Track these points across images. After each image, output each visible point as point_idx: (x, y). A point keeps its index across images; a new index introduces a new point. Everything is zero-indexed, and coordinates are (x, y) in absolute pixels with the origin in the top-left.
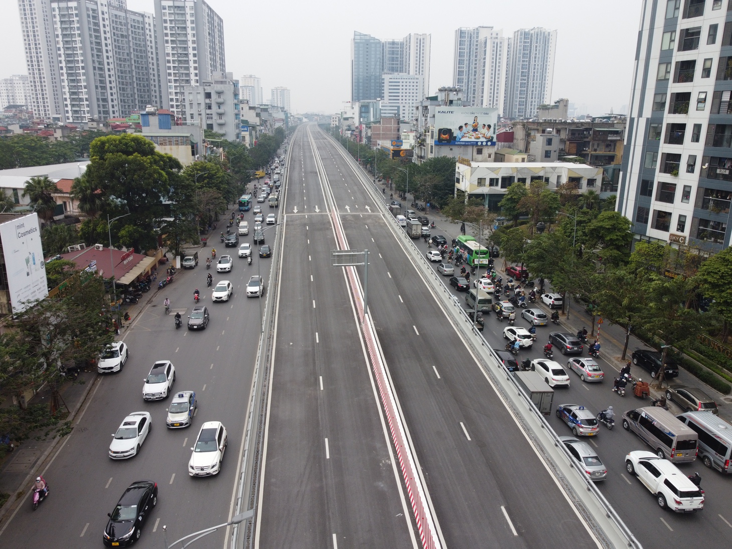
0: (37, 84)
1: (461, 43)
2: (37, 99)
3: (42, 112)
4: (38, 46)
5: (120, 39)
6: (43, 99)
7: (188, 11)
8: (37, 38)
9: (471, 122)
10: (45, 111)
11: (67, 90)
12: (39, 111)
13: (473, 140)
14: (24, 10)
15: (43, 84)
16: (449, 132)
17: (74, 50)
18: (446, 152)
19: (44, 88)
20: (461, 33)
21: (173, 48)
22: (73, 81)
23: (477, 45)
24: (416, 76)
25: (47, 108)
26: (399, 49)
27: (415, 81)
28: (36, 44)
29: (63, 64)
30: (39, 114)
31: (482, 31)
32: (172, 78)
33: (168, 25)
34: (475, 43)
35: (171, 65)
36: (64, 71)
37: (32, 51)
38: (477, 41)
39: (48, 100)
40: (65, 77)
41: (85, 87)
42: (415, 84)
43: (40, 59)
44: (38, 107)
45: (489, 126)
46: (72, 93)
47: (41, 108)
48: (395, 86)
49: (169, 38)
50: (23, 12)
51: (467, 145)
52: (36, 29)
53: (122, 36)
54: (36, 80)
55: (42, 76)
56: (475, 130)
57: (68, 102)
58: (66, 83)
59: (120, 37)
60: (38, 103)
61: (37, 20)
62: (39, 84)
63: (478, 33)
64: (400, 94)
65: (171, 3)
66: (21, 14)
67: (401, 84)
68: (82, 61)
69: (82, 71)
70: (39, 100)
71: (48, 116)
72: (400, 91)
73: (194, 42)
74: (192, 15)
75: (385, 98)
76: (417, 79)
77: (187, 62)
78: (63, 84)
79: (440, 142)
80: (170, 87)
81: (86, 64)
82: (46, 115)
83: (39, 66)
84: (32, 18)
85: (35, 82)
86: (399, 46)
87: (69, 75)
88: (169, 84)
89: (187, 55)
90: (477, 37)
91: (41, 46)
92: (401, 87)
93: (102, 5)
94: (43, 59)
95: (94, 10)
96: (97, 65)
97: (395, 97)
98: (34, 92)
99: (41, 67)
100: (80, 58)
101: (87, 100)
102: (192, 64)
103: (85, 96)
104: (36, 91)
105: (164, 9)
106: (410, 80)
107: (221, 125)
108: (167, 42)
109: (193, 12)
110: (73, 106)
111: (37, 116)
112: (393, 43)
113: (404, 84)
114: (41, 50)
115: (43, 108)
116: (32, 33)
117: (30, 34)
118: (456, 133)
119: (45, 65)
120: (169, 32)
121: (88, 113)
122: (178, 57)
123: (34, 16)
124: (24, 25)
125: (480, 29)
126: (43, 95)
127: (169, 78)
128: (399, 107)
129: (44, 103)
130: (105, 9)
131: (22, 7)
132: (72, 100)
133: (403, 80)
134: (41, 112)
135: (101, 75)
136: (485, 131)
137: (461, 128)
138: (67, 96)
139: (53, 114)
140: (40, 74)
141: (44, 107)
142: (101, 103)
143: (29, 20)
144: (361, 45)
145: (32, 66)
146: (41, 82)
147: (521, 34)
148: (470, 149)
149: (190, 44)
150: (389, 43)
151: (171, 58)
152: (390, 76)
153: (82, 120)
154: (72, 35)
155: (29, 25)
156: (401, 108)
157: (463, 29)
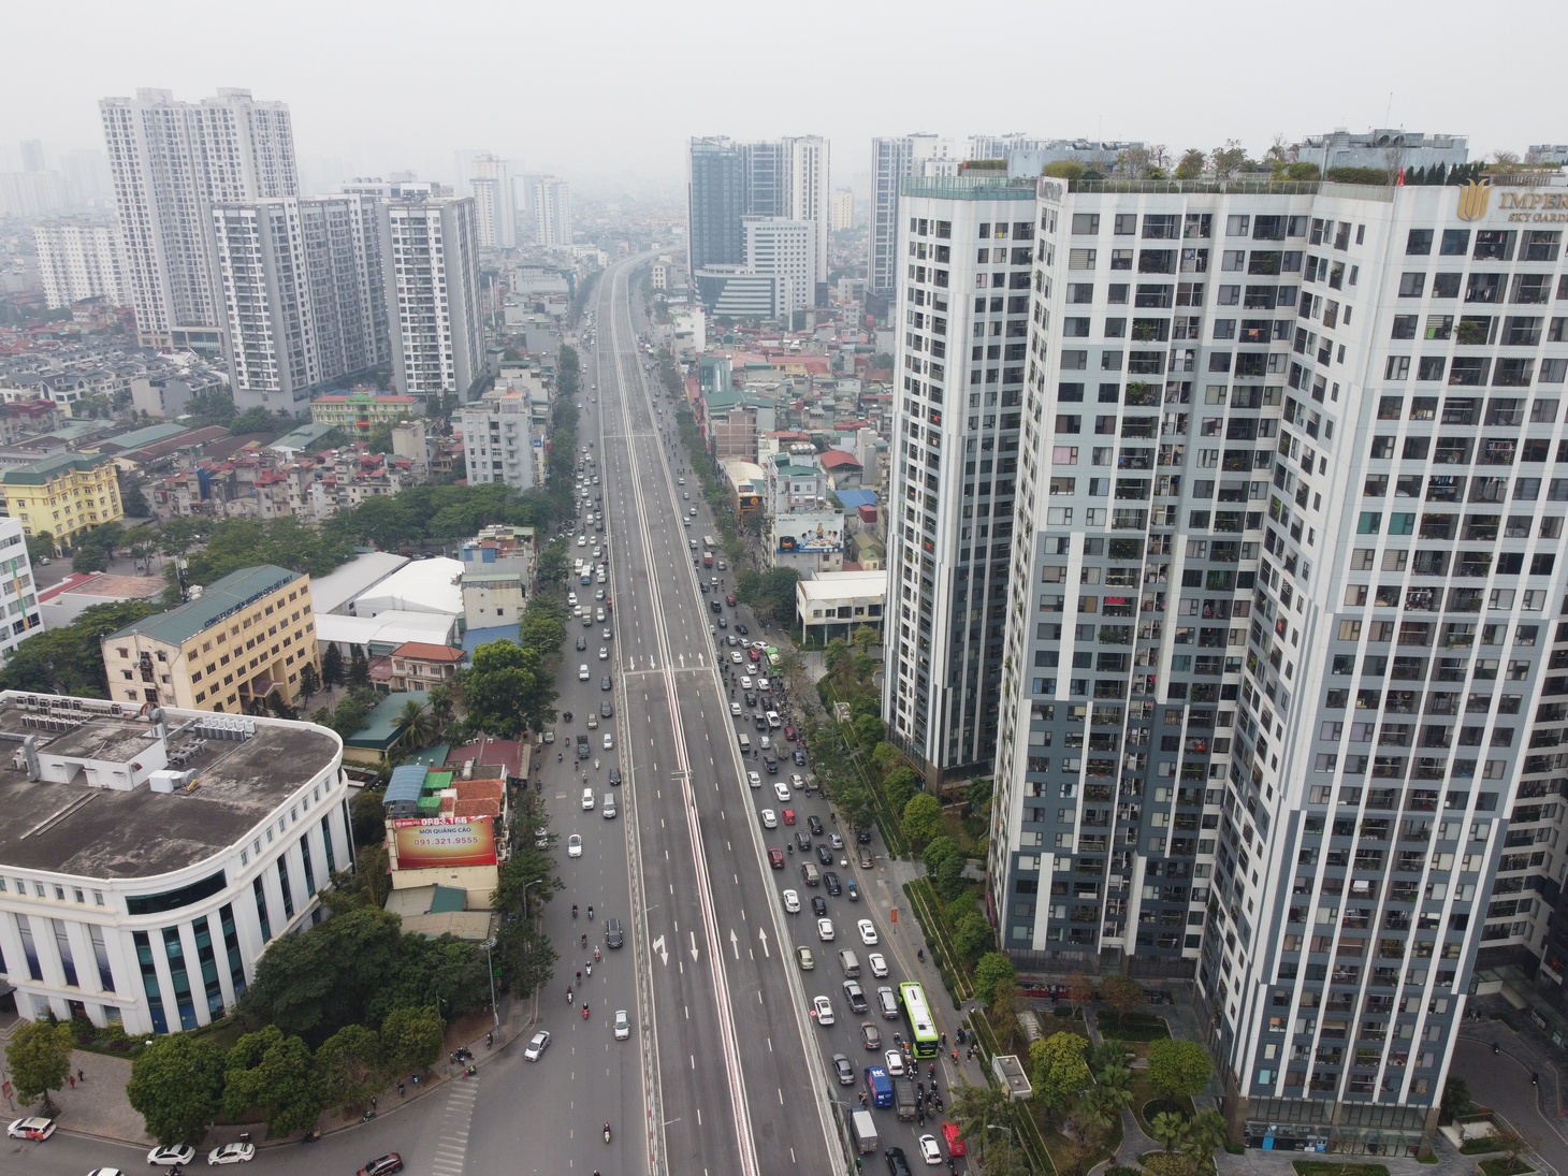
0: (142, 275)
1: (882, 165)
2: (144, 300)
3: (153, 323)
4: (143, 211)
5: (316, 250)
6: (155, 300)
7: (431, 224)
8: (141, 197)
9: (814, 528)
10: (158, 320)
11: (240, 340)
12: (147, 320)
13: (818, 547)
14: (117, 150)
15: (154, 275)
16: (791, 539)
17: (250, 282)
18: (790, 562)
19: (155, 282)
20: (882, 148)
21: (408, 281)
22: (249, 327)
23: (909, 168)
24: (804, 224)
25: (161, 316)
26: (775, 159)
27: (802, 232)
28: (139, 208)
29: (234, 302)
30: (148, 326)
31: (917, 142)
32: (408, 324)
33: (401, 246)
34: (906, 165)
35: (407, 305)
36: (235, 312)
37: (133, 219)
38: (909, 161)
39: (164, 302)
40: (237, 321)
41: (270, 338)
42: (802, 238)
43: (147, 233)
44: (146, 313)
45: (835, 533)
46: (248, 346)
47: (151, 316)
48: (765, 241)
49: (402, 266)
50: (114, 153)
51: (811, 552)
52: (138, 182)
53: (319, 245)
54: (141, 268)
55: (152, 261)
56: (820, 537)
57: (242, 359)
58: (238, 331)
59: (316, 245)
60: (145, 306)
61: (141, 167)
62: (147, 274)
63: (910, 147)
64: (776, 257)
65: (404, 214)
66: (111, 156)
67: (776, 238)
68: (265, 299)
69: (264, 314)
70: (147, 302)
71: (163, 329)
72: (776, 250)
73: (441, 270)
74: (437, 230)
75: (748, 263)
76: (805, 228)
77: (431, 300)
78: (233, 331)
79: (782, 550)
80: (406, 338)
81: (271, 303)
82: (159, 327)
83: (145, 244)
84: (132, 164)
85: (139, 272)
86: (774, 153)
87: (242, 318)
88: (404, 334)
89: (430, 290)
90: (910, 154)
91: (148, 211)
92: (776, 244)
93: (290, 206)
94: (152, 233)
95: (278, 218)
96: (287, 302)
97: (764, 262)
98: (137, 288)
99: (149, 247)
100: (261, 294)
101: (273, 356)
102: (438, 303)
103: (269, 352)
104: (141, 286)
105: (394, 221)
106: (793, 232)
107: (513, 466)
108: (399, 271)
109: (439, 225)
110: (249, 365)
111: (144, 329)
112: (764, 147)
113: (783, 238)
114: (149, 219)
115: (154, 316)
116: (132, 190)
117: (128, 190)
118: (800, 541)
119: (155, 243)
120: (401, 256)
121: (275, 376)
122: (417, 293)
123: (135, 161)
124: (118, 175)
125: (915, 140)
126: (154, 293)
127: (403, 324)
128: (773, 280)
129: (156, 307)
130: (295, 211)
131: (113, 145)
132: (249, 356)
133: (779, 232)
134: (151, 323)
135: (292, 317)
136: (831, 537)
137: (804, 535)
138: (241, 349)
139: (171, 325)
140: (148, 258)
141: (157, 313)
142: (294, 359)
143: (126, 168)
144: (704, 162)
145: (134, 244)
146: (150, 272)
147: (988, 148)
148: (815, 556)
149: (435, 274)
150: (757, 149)
151: (405, 295)
152: (758, 224)
153: (265, 386)
154: (247, 260)
155: (125, 176)
156: (778, 282)
157: (885, 140)
